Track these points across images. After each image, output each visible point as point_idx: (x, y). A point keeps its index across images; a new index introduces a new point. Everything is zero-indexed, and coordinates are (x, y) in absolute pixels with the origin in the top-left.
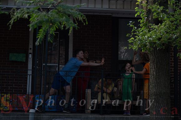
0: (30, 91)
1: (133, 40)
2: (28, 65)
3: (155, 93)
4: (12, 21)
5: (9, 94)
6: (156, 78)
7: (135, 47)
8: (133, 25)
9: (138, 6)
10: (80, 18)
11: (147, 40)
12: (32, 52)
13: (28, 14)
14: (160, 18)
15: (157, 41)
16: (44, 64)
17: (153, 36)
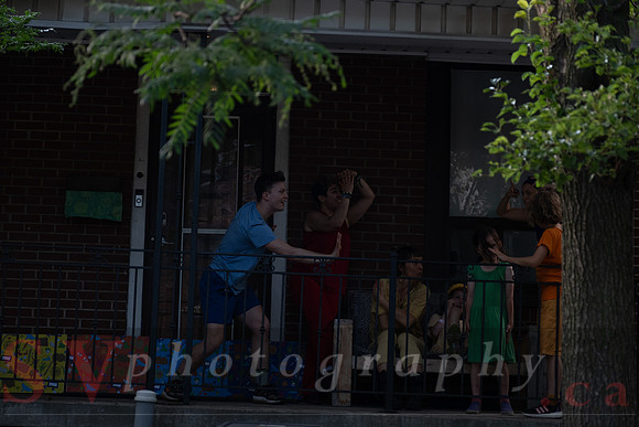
0: (138, 325)
1: (503, 145)
2: (133, 233)
3: (580, 334)
4: (79, 77)
5: (65, 337)
6: (585, 281)
7: (511, 172)
8: (504, 91)
9: (520, 23)
10: (321, 68)
11: (553, 146)
12: (145, 188)
13: (137, 52)
14: (601, 65)
15: (589, 151)
16: (189, 231)
17: (575, 130)
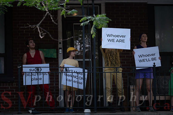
2: (59, 61)
12: (62, 47)
